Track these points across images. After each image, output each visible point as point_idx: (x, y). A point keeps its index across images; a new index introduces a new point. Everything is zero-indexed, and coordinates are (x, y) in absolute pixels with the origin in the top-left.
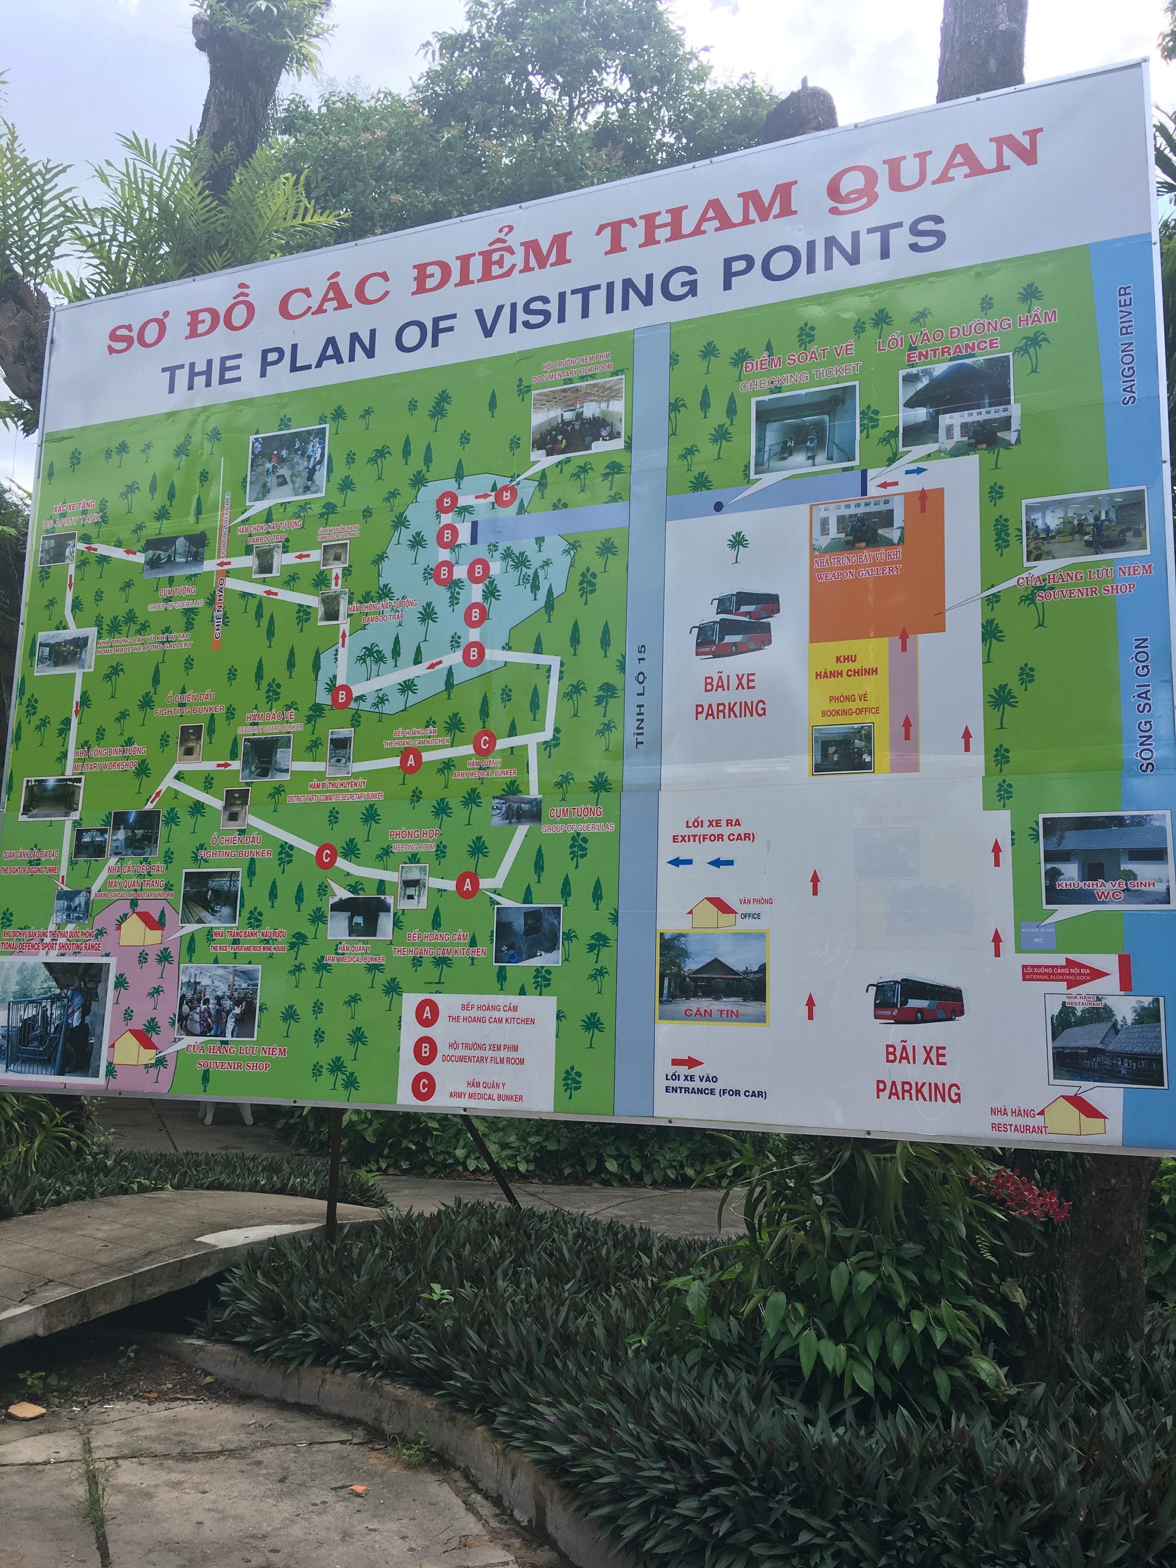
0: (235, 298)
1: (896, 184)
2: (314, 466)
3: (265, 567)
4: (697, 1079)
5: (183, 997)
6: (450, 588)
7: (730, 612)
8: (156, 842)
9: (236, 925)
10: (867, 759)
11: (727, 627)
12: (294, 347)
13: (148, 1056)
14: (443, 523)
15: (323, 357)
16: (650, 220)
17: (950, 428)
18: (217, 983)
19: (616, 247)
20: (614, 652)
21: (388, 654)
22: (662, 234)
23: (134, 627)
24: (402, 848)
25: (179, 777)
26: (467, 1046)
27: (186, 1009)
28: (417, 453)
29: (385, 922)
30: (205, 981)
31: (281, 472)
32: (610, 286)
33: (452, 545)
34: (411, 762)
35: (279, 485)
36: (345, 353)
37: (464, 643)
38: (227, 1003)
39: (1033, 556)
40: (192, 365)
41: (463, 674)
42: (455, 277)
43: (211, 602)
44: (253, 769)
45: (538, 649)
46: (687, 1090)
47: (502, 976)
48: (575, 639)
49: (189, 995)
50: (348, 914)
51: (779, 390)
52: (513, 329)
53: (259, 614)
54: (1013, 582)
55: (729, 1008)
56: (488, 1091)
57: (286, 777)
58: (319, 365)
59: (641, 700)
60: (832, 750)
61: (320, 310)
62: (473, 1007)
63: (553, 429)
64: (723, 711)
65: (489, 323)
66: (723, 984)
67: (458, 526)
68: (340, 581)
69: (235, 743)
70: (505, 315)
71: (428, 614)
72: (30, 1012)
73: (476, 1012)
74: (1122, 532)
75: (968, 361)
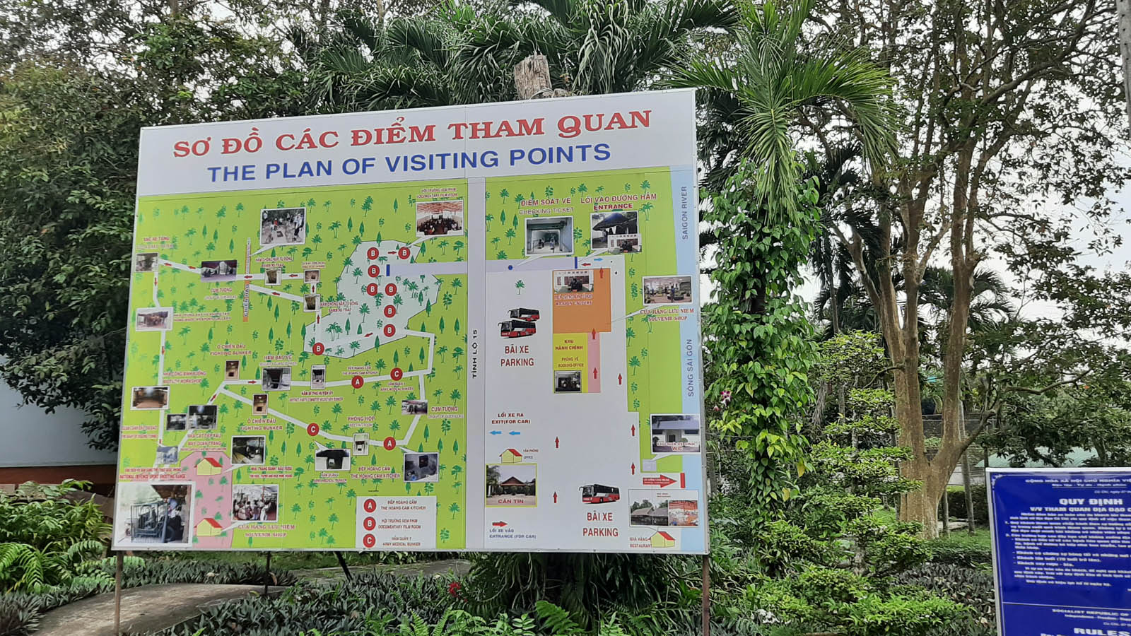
0: (250, 135)
1: (588, 127)
2: (298, 229)
3: (273, 281)
4: (504, 531)
5: (235, 501)
6: (376, 297)
7: (517, 317)
8: (215, 422)
9: (264, 464)
10: (578, 386)
11: (515, 324)
12: (286, 165)
13: (217, 531)
14: (371, 264)
15: (302, 172)
16: (474, 126)
17: (612, 242)
18: (254, 494)
19: (458, 136)
20: (462, 332)
21: (343, 328)
22: (481, 134)
23: (195, 308)
24: (357, 426)
25: (226, 388)
26: (391, 521)
27: (237, 507)
28: (356, 227)
29: (346, 461)
30: (247, 493)
31: (279, 230)
32: (456, 155)
33: (376, 276)
34: (358, 383)
35: (279, 236)
36: (314, 171)
37: (384, 325)
38: (261, 504)
39: (647, 301)
40: (226, 169)
41: (384, 340)
42: (374, 139)
43: (242, 296)
44: (269, 384)
45: (423, 330)
46: (499, 536)
47: (408, 487)
48: (442, 326)
49: (239, 500)
50: (326, 458)
51: (537, 216)
52: (406, 169)
53: (269, 304)
54: (639, 312)
55: (519, 499)
56: (402, 541)
57: (288, 388)
58: (300, 175)
59: (475, 356)
60: (563, 382)
61: (300, 147)
62: (394, 502)
63: (428, 222)
64: (514, 363)
65: (393, 165)
66: (516, 488)
67: (379, 266)
68: (315, 290)
69: (258, 370)
70: (401, 162)
71: (364, 309)
72: (145, 511)
73: (395, 505)
74: (682, 294)
75: (620, 212)
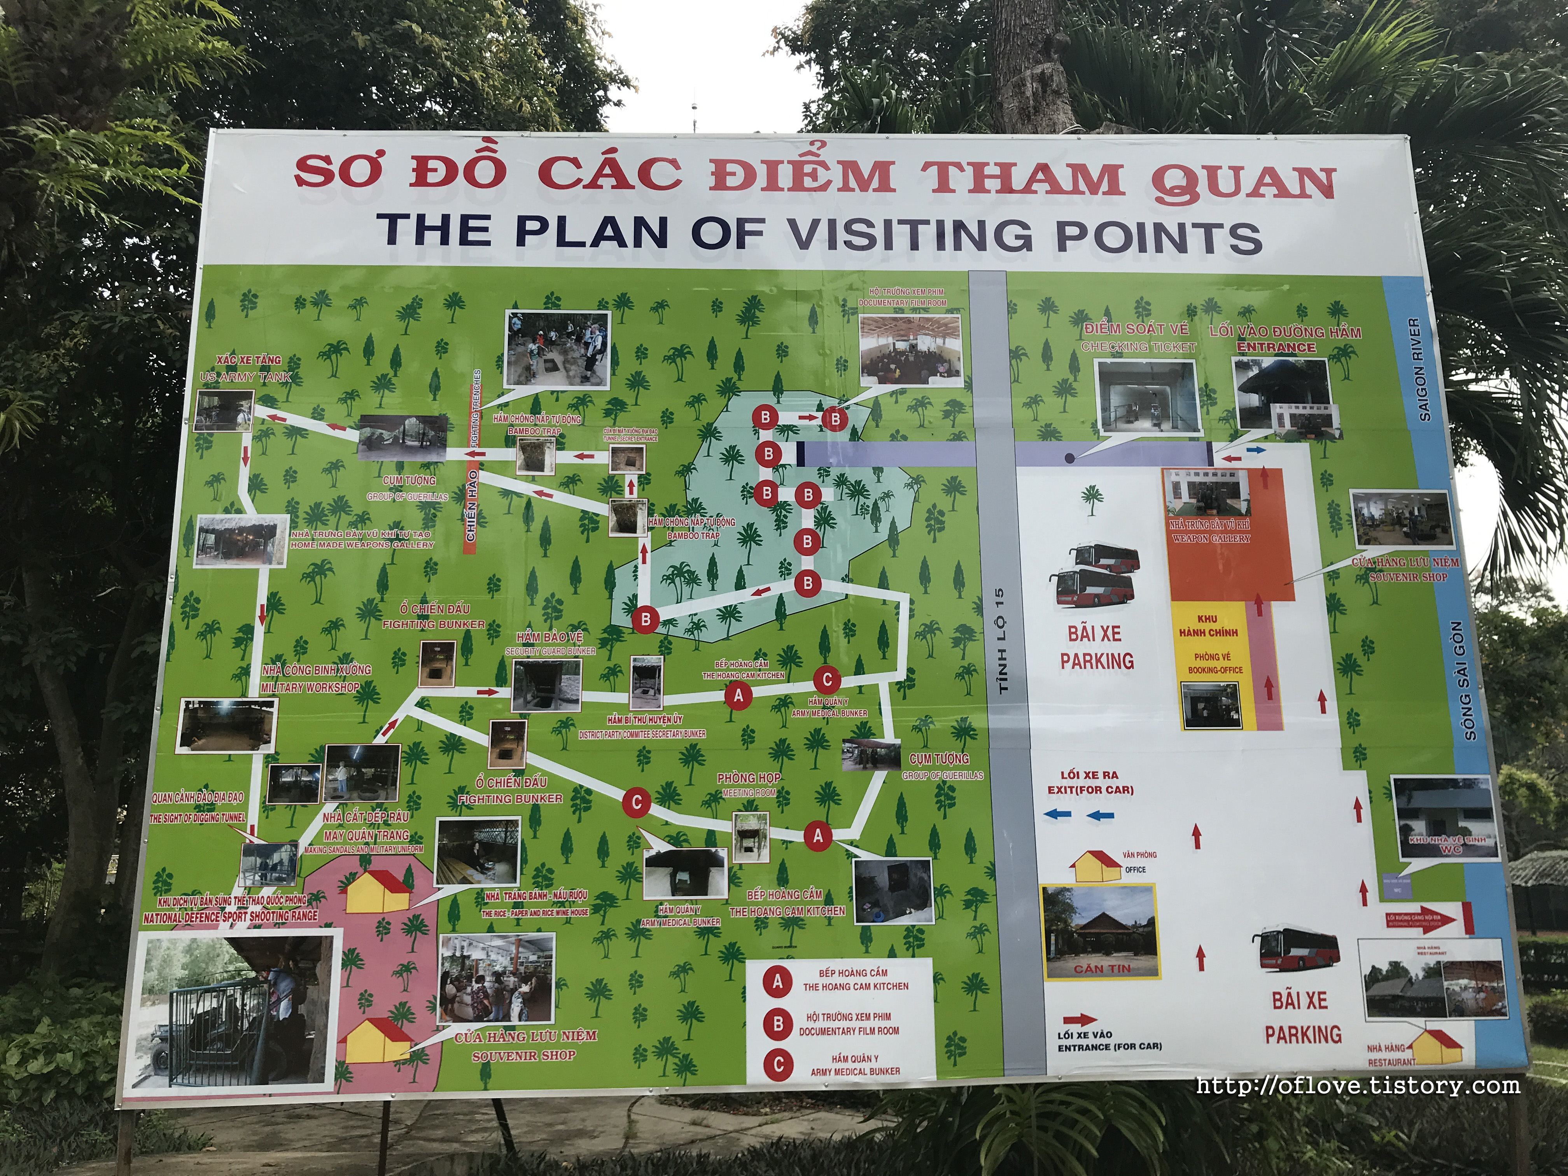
0: (478, 151)
1: (1214, 188)
2: (594, 356)
3: (534, 464)
4: (1091, 1035)
5: (445, 975)
6: (774, 510)
7: (1090, 564)
8: (394, 783)
9: (518, 885)
11: (1087, 578)
12: (562, 220)
13: (399, 1050)
14: (761, 441)
15: (600, 237)
16: (979, 168)
17: (1280, 417)
18: (493, 956)
19: (943, 186)
20: (970, 592)
21: (703, 575)
22: (993, 184)
23: (345, 519)
24: (734, 794)
25: (422, 704)
26: (829, 1017)
27: (451, 989)
28: (726, 359)
29: (719, 881)
30: (476, 954)
31: (550, 356)
32: (940, 224)
33: (775, 464)
34: (739, 696)
35: (548, 370)
36: (629, 237)
37: (795, 572)
38: (511, 980)
39: (1363, 541)
40: (421, 218)
41: (795, 604)
42: (762, 179)
43: (461, 496)
44: (529, 697)
45: (883, 584)
46: (1081, 1047)
47: (866, 937)
48: (925, 577)
49: (455, 972)
50: (669, 870)
51: (1120, 355)
52: (832, 245)
53: (528, 517)
54: (1348, 562)
55: (1122, 963)
56: (858, 1065)
57: (578, 709)
58: (595, 243)
59: (1002, 645)
60: (1201, 705)
61: (593, 184)
62: (833, 972)
63: (884, 356)
64: (1090, 661)
65: (804, 235)
66: (1112, 939)
67: (782, 445)
68: (635, 489)
69: (502, 666)
70: (823, 230)
71: (750, 536)
72: (208, 1004)
73: (837, 979)
74: (1433, 528)
75: (1291, 359)
